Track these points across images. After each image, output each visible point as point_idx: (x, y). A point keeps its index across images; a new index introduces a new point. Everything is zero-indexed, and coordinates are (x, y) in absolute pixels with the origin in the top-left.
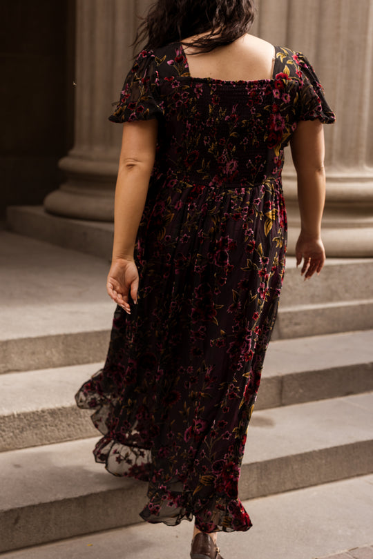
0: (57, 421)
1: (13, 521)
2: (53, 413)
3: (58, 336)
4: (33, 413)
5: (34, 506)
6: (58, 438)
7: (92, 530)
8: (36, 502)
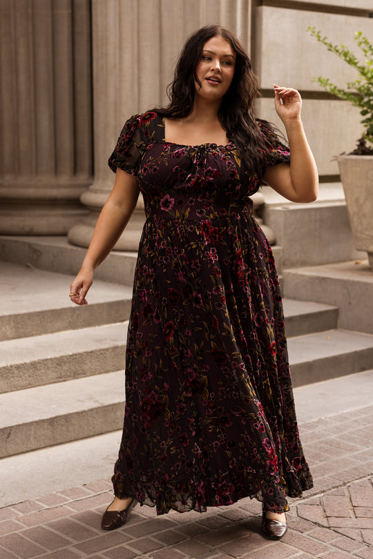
0: (21, 373)
1: (6, 436)
2: (18, 367)
3: (10, 316)
4: (5, 368)
5: (20, 425)
6: (22, 386)
7: (59, 442)
8: (21, 423)
